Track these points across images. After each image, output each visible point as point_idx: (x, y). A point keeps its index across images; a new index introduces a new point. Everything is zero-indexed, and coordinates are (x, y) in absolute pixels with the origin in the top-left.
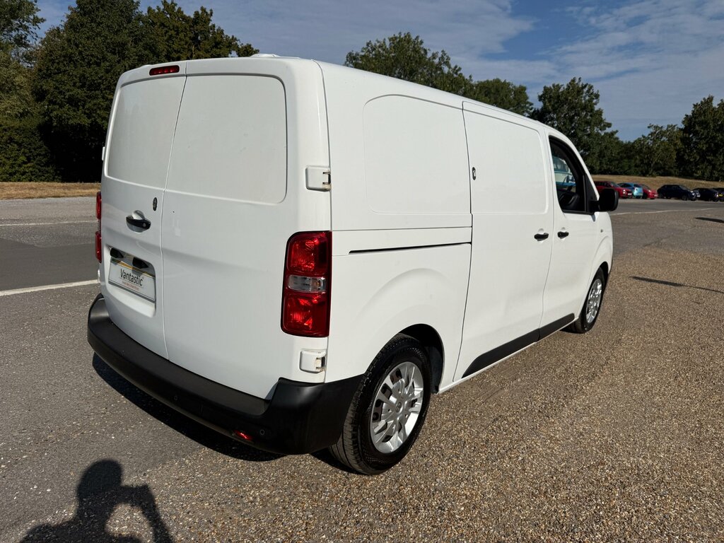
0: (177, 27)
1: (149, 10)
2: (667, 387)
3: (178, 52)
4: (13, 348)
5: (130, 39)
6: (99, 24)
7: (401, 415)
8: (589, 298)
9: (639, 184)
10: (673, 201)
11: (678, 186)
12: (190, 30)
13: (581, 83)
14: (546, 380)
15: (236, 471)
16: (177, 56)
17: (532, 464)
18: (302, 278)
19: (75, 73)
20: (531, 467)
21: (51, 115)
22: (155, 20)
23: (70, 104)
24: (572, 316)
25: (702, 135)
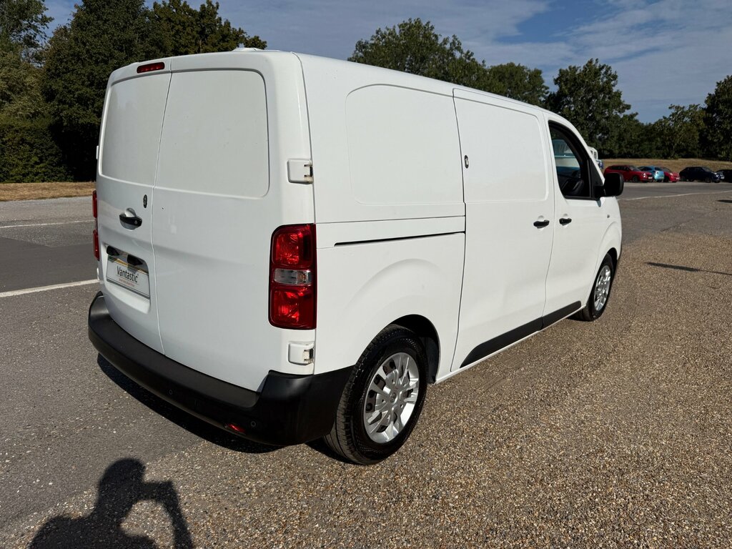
0: (184, 23)
1: (155, 5)
2: (674, 374)
3: (185, 46)
4: (20, 347)
5: (137, 35)
6: (106, 21)
7: (396, 405)
8: (597, 285)
9: (659, 167)
10: (695, 183)
11: (701, 168)
12: (197, 24)
13: (598, 65)
14: (550, 369)
15: (234, 463)
16: (184, 50)
17: (530, 452)
18: (289, 272)
19: (83, 71)
20: (529, 456)
21: (61, 114)
22: (162, 16)
23: (80, 104)
24: (579, 304)
25: (726, 114)
